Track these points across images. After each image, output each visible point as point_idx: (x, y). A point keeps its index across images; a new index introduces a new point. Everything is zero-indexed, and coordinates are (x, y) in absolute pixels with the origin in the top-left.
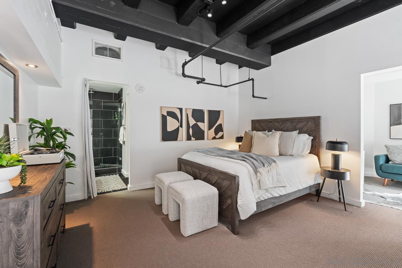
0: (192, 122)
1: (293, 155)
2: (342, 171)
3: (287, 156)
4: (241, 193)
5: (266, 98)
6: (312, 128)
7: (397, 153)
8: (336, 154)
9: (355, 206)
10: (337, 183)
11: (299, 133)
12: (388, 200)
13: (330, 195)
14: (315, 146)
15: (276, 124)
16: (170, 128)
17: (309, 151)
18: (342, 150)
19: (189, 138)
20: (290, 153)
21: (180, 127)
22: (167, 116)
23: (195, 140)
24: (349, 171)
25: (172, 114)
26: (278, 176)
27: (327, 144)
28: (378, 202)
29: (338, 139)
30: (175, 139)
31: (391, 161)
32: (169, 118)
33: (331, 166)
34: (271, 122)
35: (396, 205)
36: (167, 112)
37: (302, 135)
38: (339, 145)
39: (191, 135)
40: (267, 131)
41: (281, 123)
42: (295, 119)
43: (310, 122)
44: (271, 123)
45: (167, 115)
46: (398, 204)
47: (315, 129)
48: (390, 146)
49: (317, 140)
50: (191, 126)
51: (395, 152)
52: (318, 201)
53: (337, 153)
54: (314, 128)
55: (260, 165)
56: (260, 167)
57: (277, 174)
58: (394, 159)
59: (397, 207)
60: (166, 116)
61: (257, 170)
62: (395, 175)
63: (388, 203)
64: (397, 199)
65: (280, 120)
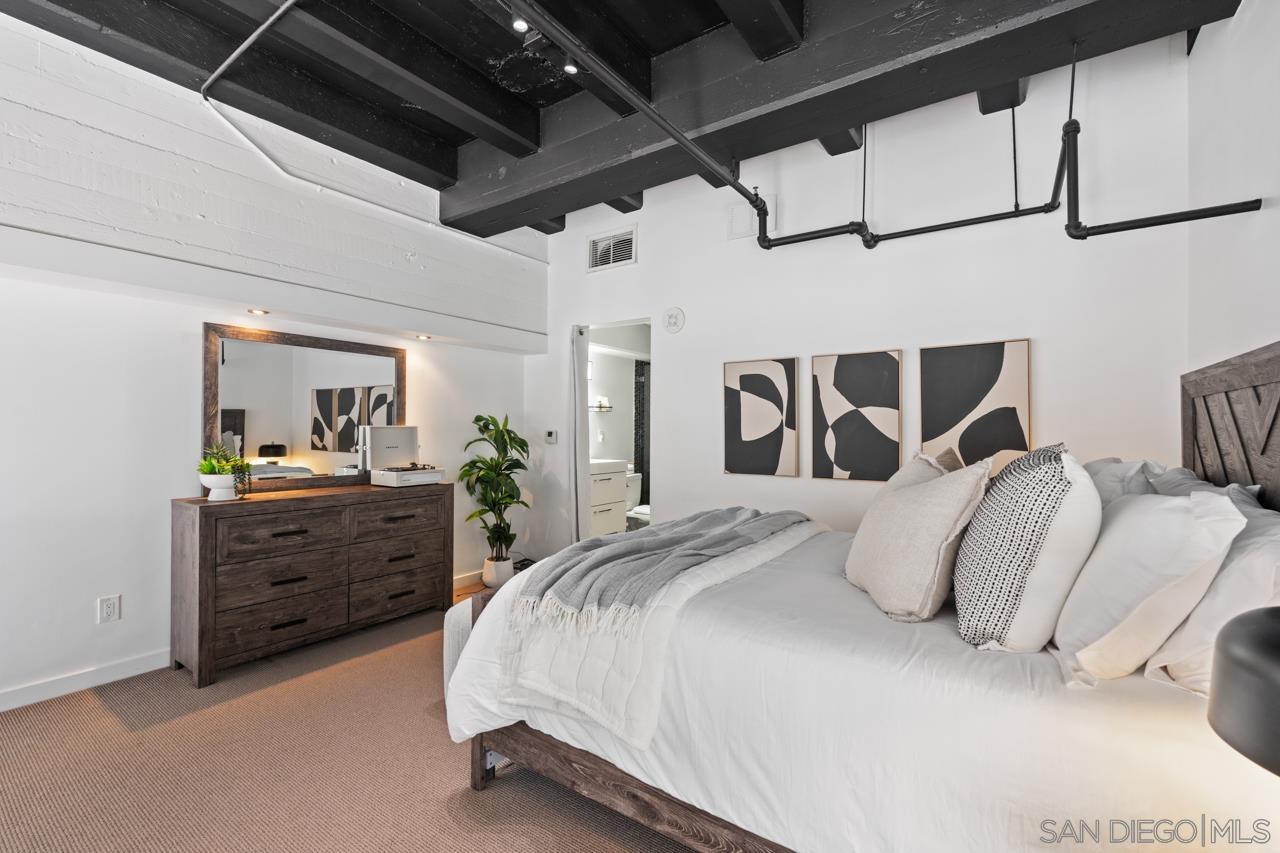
0: (837, 406)
16: (750, 432)
19: (822, 469)
21: (787, 426)
22: (742, 393)
23: (851, 478)
25: (758, 385)
30: (770, 468)
32: (747, 399)
36: (742, 377)
39: (832, 457)
45: (742, 389)
50: (830, 422)
60: (738, 392)
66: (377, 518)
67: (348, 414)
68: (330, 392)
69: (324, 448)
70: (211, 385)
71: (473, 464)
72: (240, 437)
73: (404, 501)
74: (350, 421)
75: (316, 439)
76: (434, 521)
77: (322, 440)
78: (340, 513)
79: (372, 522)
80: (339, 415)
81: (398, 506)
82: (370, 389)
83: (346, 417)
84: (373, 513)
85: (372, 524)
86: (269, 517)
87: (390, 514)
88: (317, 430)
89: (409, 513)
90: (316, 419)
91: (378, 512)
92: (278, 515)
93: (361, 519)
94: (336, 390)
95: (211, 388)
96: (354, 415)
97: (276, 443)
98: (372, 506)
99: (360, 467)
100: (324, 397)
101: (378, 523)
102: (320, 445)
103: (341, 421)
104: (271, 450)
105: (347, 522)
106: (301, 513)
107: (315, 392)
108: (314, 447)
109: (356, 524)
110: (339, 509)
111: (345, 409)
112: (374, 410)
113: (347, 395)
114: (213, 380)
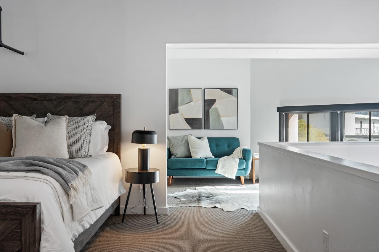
1: (91, 156)
2: (150, 171)
3: (81, 158)
4: (50, 236)
5: (22, 53)
6: (109, 112)
7: (178, 146)
8: (144, 148)
9: (162, 215)
10: (143, 190)
11: (97, 119)
12: (183, 199)
13: (132, 210)
14: (114, 140)
15: (45, 103)
17: (106, 148)
18: (151, 142)
20: (85, 153)
24: (158, 170)
26: (92, 191)
27: (134, 135)
28: (177, 205)
29: (146, 128)
31: (173, 155)
33: (137, 167)
34: (35, 99)
35: (190, 203)
37: (99, 122)
38: (148, 136)
40: (35, 116)
41: (55, 103)
42: (81, 97)
43: (105, 103)
44: (35, 102)
46: (191, 201)
47: (113, 114)
48: (172, 137)
49: (117, 131)
51: (176, 145)
52: (122, 222)
53: (144, 146)
54: (111, 113)
55: (71, 175)
56: (74, 179)
57: (90, 189)
58: (176, 153)
59: (193, 204)
61: (70, 184)
62: (179, 171)
63: (184, 203)
64: (187, 196)
65: (54, 97)
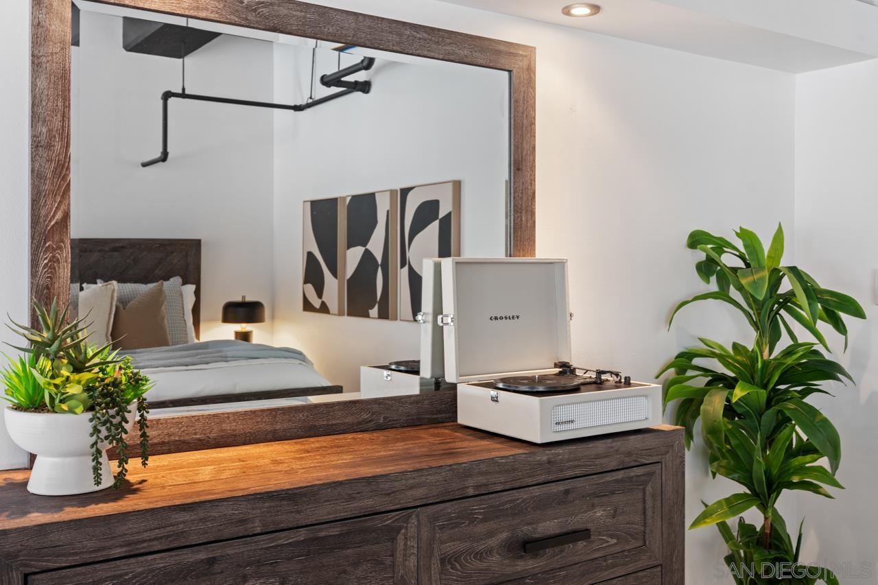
66: (493, 542)
67: (365, 246)
68: (333, 202)
69: (324, 309)
70: (52, 137)
71: (684, 361)
72: (193, 287)
73: (561, 487)
74: (368, 255)
75: (310, 290)
76: (634, 544)
77: (320, 295)
78: (392, 533)
79: (480, 556)
80: (349, 247)
81: (542, 505)
82: (405, 192)
83: (363, 249)
84: (480, 529)
85: (478, 564)
86: (189, 557)
87: (526, 530)
88: (313, 276)
89: (575, 522)
90: (310, 256)
91: (492, 525)
92: (216, 551)
93: (450, 548)
94: (344, 198)
95: (49, 146)
96: (376, 245)
97: (249, 299)
98: (478, 507)
99: (426, 371)
100: (322, 212)
101: (496, 558)
102: (317, 303)
103: (352, 258)
104: (241, 310)
105: (412, 562)
106: (284, 539)
107: (308, 205)
108: (308, 306)
109: (436, 565)
110: (389, 520)
111: (360, 236)
112: (414, 233)
113: (364, 206)
114: (57, 123)
